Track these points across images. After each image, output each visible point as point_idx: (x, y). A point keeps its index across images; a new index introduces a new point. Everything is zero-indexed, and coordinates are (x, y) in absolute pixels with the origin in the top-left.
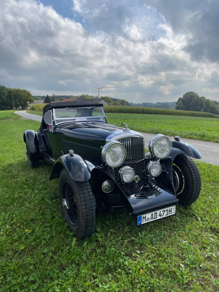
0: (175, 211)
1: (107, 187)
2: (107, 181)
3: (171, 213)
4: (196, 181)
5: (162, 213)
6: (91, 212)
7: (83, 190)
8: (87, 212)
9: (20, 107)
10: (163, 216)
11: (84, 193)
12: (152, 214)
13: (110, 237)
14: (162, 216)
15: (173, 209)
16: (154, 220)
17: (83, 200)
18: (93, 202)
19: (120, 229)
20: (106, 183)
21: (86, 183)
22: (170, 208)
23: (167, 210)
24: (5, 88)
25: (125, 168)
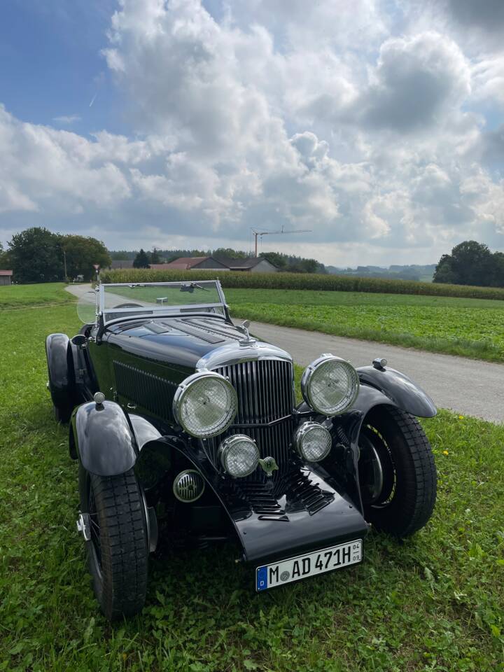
0: (360, 554)
1: (187, 488)
2: (187, 471)
3: (349, 560)
4: (424, 474)
5: (324, 560)
6: (132, 554)
7: (115, 496)
8: (121, 554)
9: (81, 276)
10: (326, 567)
11: (117, 505)
12: (296, 563)
13: (186, 620)
14: (323, 567)
15: (355, 550)
16: (302, 577)
17: (113, 524)
18: (141, 529)
19: (218, 597)
20: (184, 477)
21: (125, 479)
22: (346, 547)
23: (338, 551)
24: (50, 234)
25: (236, 438)
